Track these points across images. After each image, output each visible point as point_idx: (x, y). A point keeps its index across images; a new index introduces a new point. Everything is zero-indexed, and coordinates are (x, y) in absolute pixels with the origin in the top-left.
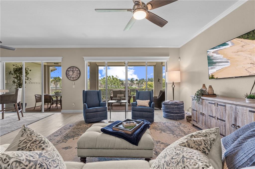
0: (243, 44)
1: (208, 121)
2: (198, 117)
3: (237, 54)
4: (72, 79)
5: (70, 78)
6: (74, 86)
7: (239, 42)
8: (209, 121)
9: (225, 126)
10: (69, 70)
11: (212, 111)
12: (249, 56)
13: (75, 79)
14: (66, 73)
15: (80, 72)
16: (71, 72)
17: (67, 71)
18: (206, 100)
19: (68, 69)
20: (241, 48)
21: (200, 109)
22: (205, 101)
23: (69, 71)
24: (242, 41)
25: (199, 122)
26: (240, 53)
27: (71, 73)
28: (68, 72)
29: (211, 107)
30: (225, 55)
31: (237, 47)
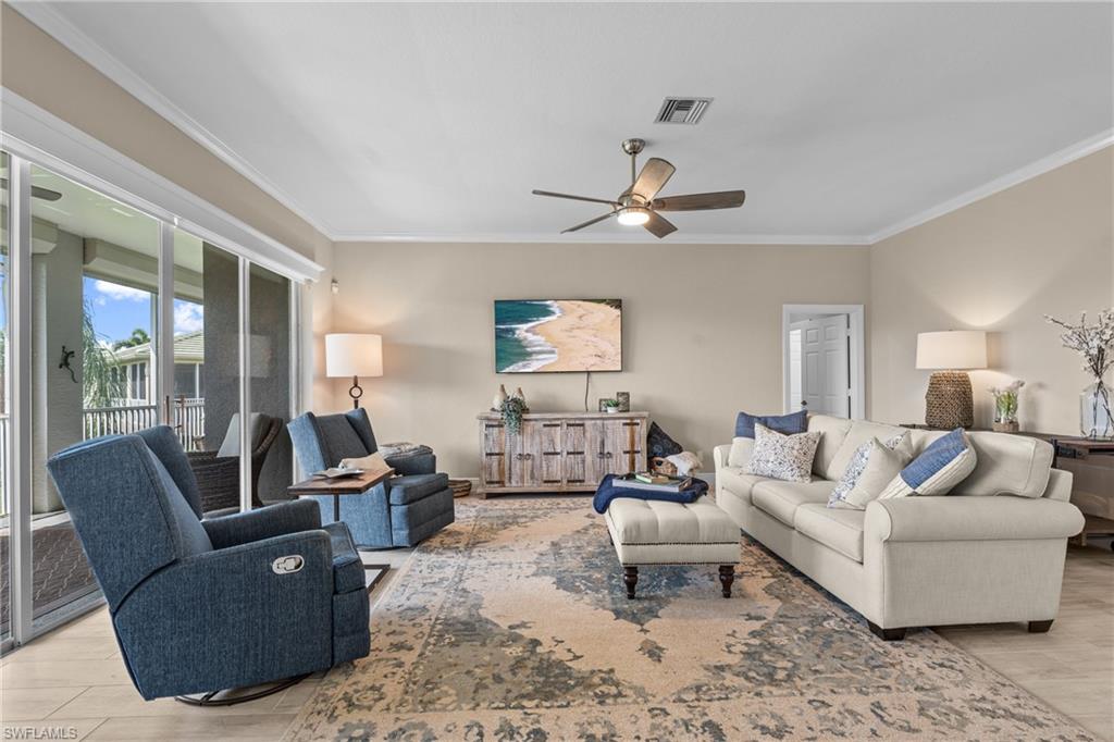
0: (581, 312)
1: (541, 467)
2: (507, 468)
3: (571, 334)
7: (575, 307)
8: (544, 465)
9: (583, 461)
11: (552, 441)
12: (594, 339)
18: (536, 420)
20: (577, 320)
21: (515, 447)
22: (532, 423)
24: (579, 306)
25: (510, 478)
26: (576, 332)
29: (549, 434)
30: (548, 336)
31: (571, 320)
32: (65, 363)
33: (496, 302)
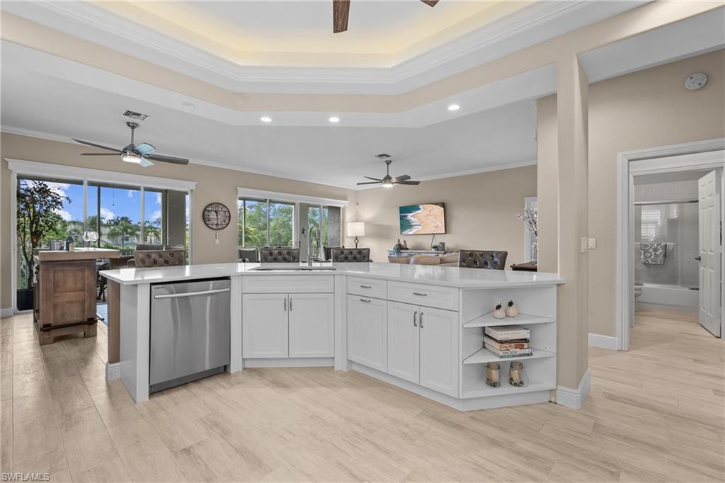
3: (427, 218)
4: (214, 227)
5: (210, 226)
6: (217, 241)
10: (210, 209)
12: (434, 220)
13: (220, 227)
14: (204, 215)
15: (230, 214)
16: (212, 213)
17: (205, 210)
19: (207, 206)
20: (429, 212)
23: (209, 211)
24: (429, 206)
27: (213, 215)
28: (206, 213)
30: (419, 219)
31: (426, 212)
32: (303, 233)
33: (400, 208)
